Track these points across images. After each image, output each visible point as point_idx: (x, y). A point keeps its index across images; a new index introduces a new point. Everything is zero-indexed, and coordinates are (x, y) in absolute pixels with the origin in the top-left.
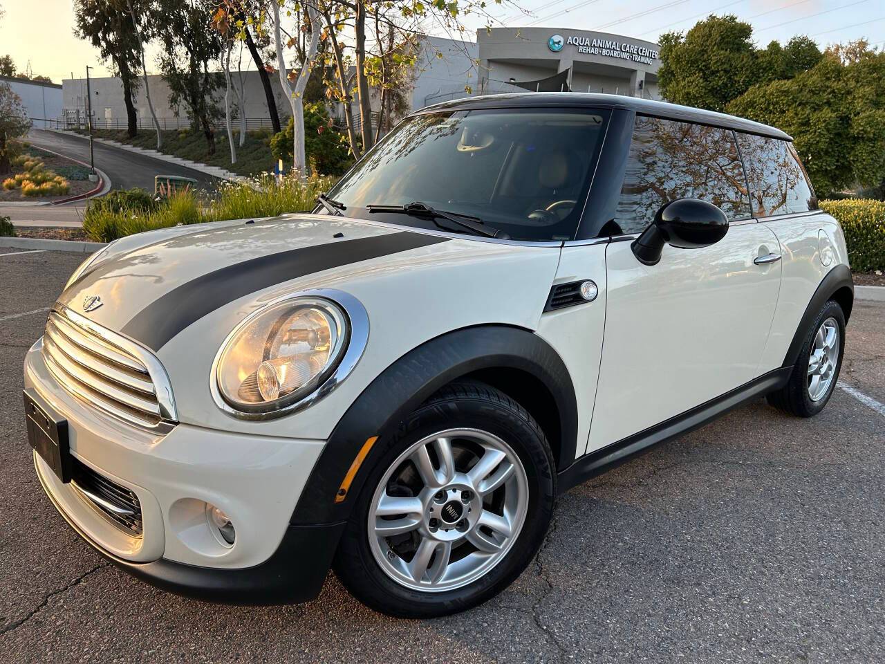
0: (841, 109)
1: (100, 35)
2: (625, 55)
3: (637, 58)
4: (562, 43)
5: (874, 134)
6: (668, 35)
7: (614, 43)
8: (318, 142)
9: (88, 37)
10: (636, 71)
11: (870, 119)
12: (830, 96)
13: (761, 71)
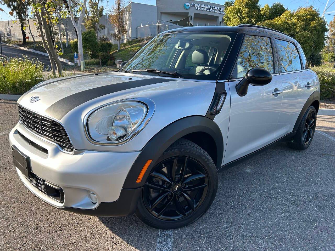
0: (292, 31)
1: (11, 3)
2: (214, 11)
3: (219, 12)
4: (189, 6)
5: (304, 41)
6: (228, 2)
7: (210, 6)
8: (89, 45)
9: (5, 4)
10: (219, 17)
11: (302, 35)
12: (287, 26)
13: (262, 16)
